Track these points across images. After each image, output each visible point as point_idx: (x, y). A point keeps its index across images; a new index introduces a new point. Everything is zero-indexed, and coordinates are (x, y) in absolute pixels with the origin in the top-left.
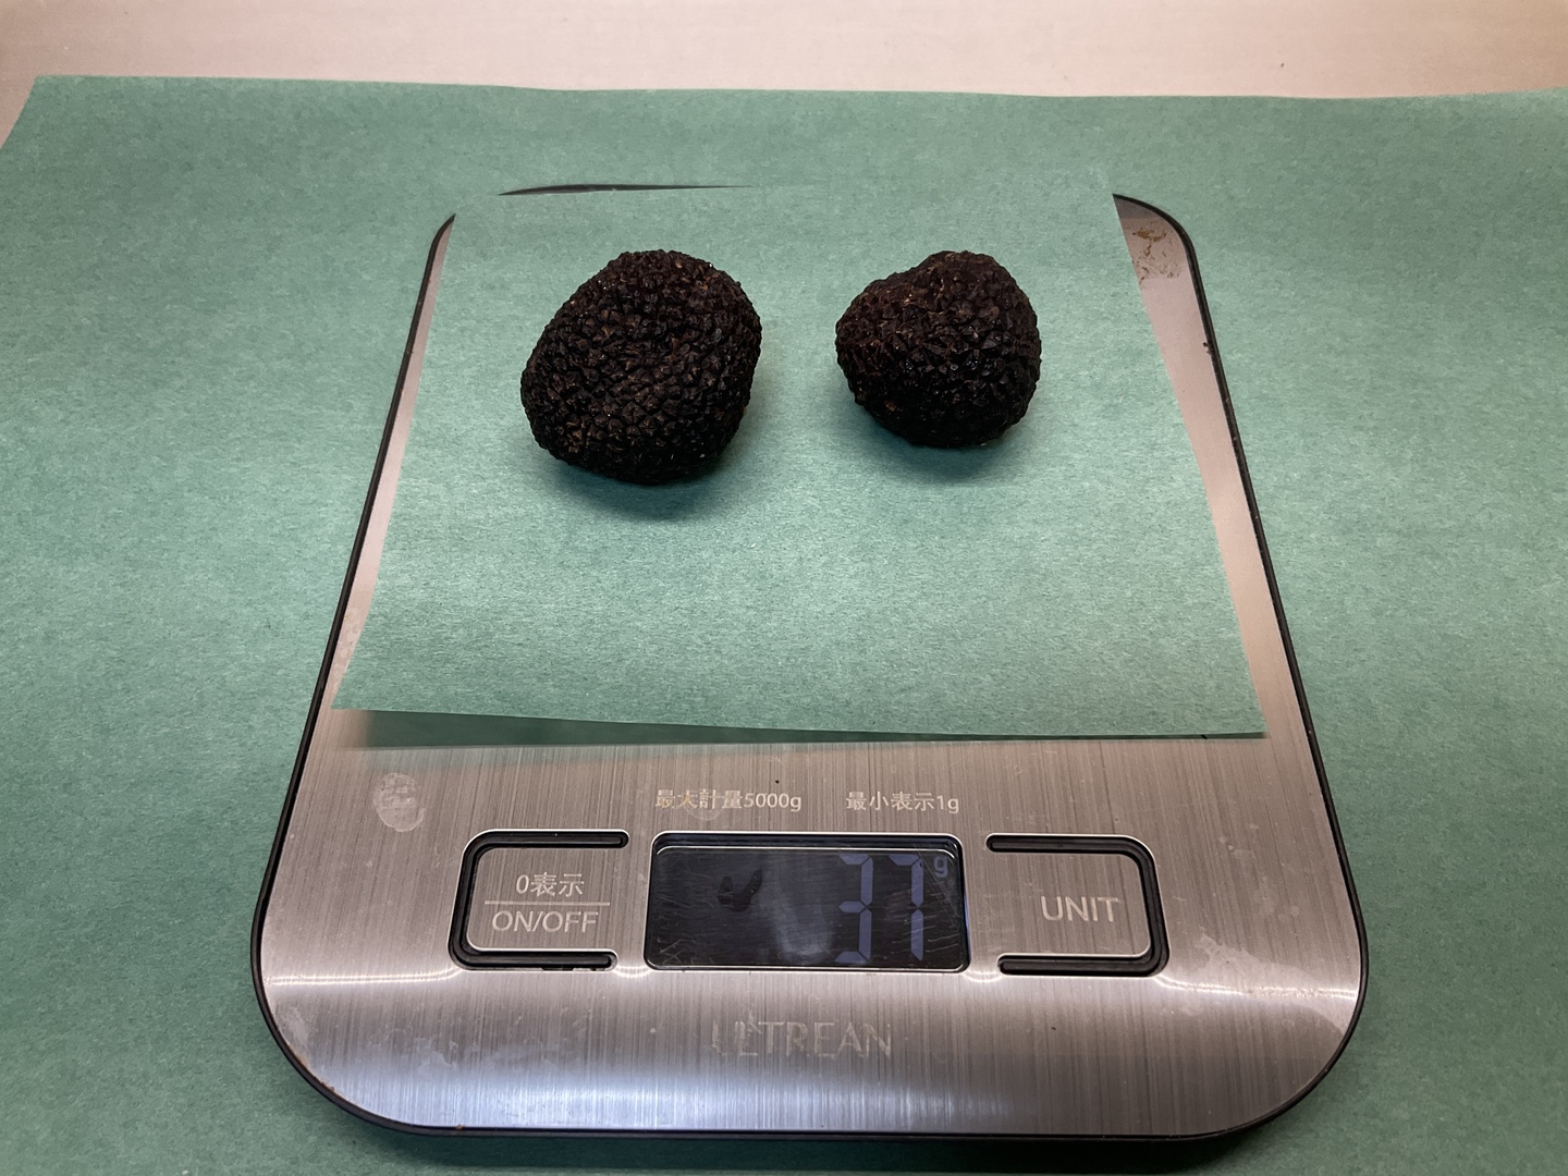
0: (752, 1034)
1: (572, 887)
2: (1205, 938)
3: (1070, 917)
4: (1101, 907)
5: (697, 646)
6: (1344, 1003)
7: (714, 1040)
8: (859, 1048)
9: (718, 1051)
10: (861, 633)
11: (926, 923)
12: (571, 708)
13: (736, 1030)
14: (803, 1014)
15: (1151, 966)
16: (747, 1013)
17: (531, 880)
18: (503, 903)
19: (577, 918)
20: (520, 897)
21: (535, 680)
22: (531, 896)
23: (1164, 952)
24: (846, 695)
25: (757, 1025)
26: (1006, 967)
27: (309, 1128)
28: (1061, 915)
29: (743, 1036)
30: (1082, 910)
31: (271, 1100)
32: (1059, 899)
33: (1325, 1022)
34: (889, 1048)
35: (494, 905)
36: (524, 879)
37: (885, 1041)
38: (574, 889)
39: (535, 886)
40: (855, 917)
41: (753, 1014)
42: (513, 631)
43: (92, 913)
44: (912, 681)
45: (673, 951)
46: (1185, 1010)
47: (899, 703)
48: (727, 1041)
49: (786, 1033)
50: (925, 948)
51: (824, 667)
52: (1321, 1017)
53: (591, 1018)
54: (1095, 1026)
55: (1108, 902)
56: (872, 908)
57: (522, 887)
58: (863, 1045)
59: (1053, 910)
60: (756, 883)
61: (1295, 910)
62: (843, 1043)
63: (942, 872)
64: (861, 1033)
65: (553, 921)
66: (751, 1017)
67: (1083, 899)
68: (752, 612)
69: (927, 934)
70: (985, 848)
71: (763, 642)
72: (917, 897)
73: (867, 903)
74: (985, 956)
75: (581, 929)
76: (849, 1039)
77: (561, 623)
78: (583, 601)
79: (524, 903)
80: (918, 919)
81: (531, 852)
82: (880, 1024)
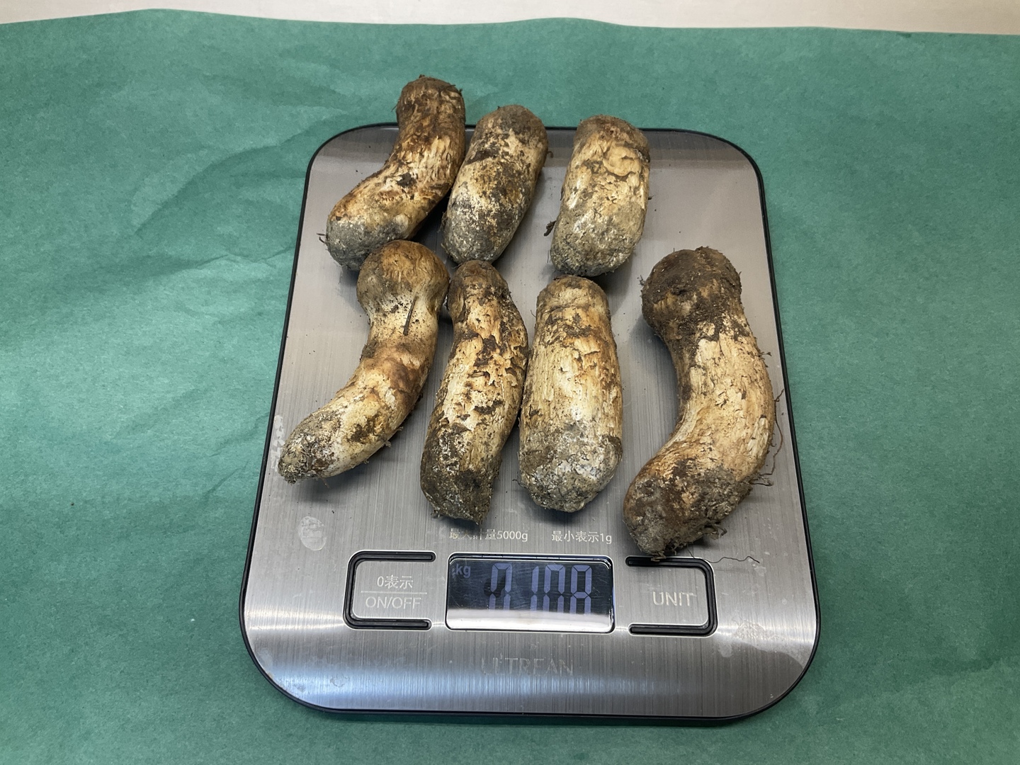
0: (502, 663)
1: (407, 584)
4: (684, 597)
7: (482, 667)
8: (556, 671)
11: (592, 605)
13: (494, 661)
14: (528, 653)
15: (708, 630)
16: (499, 654)
17: (385, 579)
18: (371, 592)
19: (410, 601)
20: (379, 589)
22: (385, 588)
23: (715, 623)
25: (505, 660)
26: (633, 630)
28: (663, 603)
29: (497, 664)
30: (673, 598)
35: (366, 594)
36: (381, 579)
37: (570, 668)
39: (387, 583)
48: (489, 666)
49: (519, 663)
55: (688, 595)
56: (563, 595)
57: (380, 584)
58: (558, 669)
59: (659, 599)
60: (504, 582)
62: (549, 668)
64: (557, 663)
66: (501, 655)
67: (675, 594)
70: (624, 564)
72: (588, 589)
75: (412, 606)
76: (551, 667)
79: (382, 592)
80: (588, 603)
81: (384, 563)
82: (567, 660)
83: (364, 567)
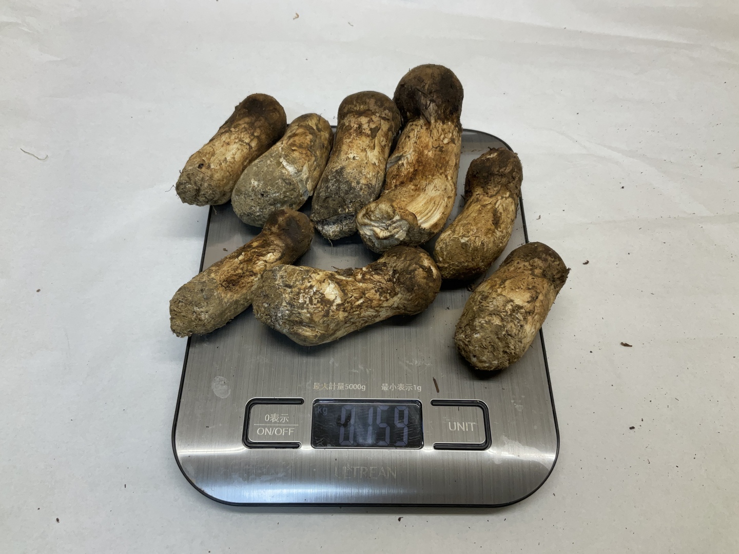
0: (349, 471)
2: (504, 437)
3: (459, 430)
4: (469, 426)
6: (550, 460)
7: (335, 474)
9: (337, 476)
13: (343, 470)
14: (366, 463)
15: (485, 447)
16: (347, 464)
17: (270, 416)
18: (260, 425)
19: (287, 430)
20: (266, 423)
22: (270, 422)
25: (350, 468)
26: (436, 447)
28: (455, 429)
29: (345, 472)
30: (463, 427)
32: (455, 423)
33: (543, 466)
34: (395, 475)
35: (257, 426)
36: (267, 416)
38: (286, 420)
39: (271, 419)
40: (384, 429)
41: (349, 464)
46: (497, 462)
48: (340, 473)
49: (360, 470)
50: (408, 440)
53: (293, 465)
55: (472, 424)
56: (389, 426)
58: (386, 474)
59: (453, 427)
60: (349, 418)
61: (535, 427)
62: (380, 474)
63: (415, 412)
64: (386, 470)
67: (463, 423)
69: (409, 435)
70: (430, 404)
72: (406, 422)
75: (288, 434)
76: (382, 472)
79: (268, 425)
80: (406, 430)
81: (269, 405)
82: (393, 467)
83: (256, 409)
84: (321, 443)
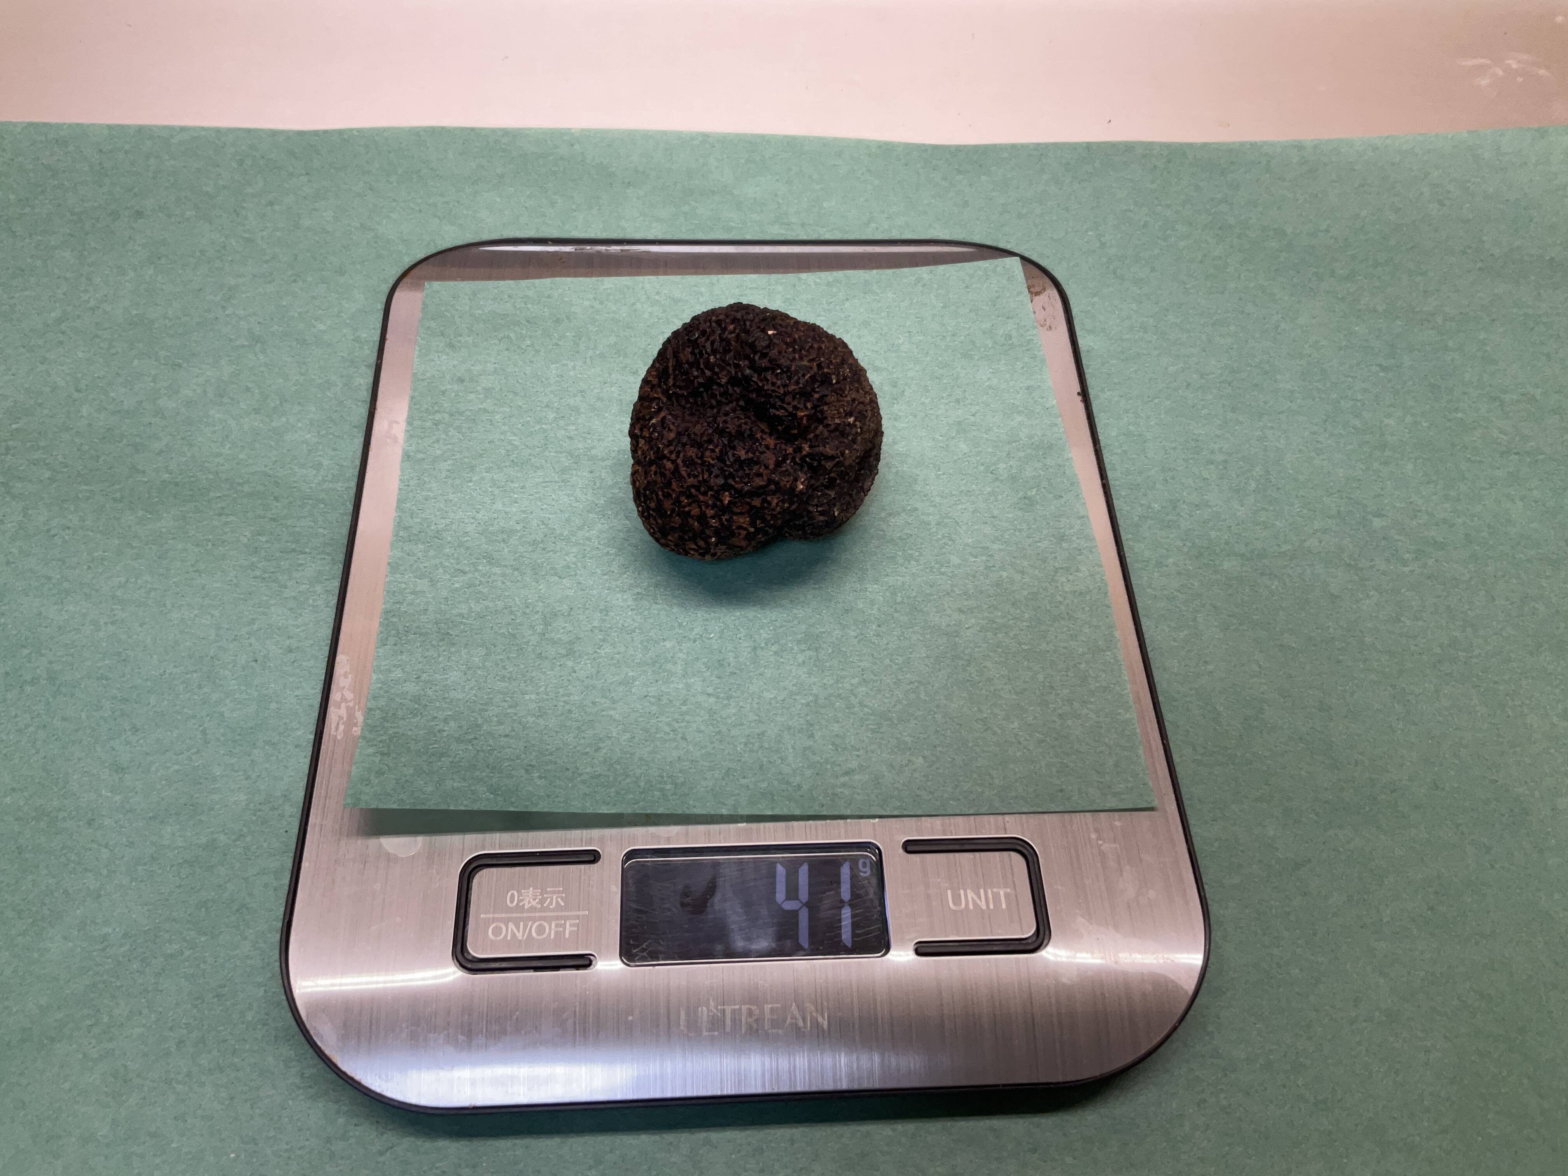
0: (713, 1016)
1: (555, 900)
2: (1080, 919)
3: (971, 907)
4: (996, 896)
5: (666, 733)
6: (1190, 967)
7: (682, 1023)
8: (801, 1024)
9: (686, 1031)
10: (809, 718)
11: (853, 916)
12: (557, 800)
13: (700, 1014)
14: (754, 997)
15: (1036, 945)
16: (708, 1000)
17: (520, 894)
18: (496, 916)
19: (561, 926)
20: (510, 910)
21: (523, 772)
22: (520, 908)
23: (1047, 933)
24: (798, 779)
25: (717, 1010)
26: (920, 951)
27: (338, 1112)
28: (963, 906)
29: (705, 1017)
30: (980, 898)
31: (301, 1091)
32: (962, 892)
34: (826, 1023)
35: (489, 919)
36: (513, 896)
37: (823, 1017)
38: (557, 902)
39: (523, 900)
40: (795, 914)
41: (713, 1000)
42: (500, 723)
43: (126, 935)
44: (854, 764)
45: (643, 950)
46: (1064, 980)
47: (844, 785)
48: (693, 1025)
49: (741, 1014)
50: (853, 937)
51: (777, 751)
52: (1173, 981)
53: (577, 1009)
54: (992, 996)
55: (1002, 893)
56: (807, 905)
57: (512, 901)
58: (804, 1020)
59: (957, 900)
60: (712, 889)
61: (1152, 894)
62: (789, 1020)
63: (866, 872)
64: (802, 1010)
65: (541, 930)
66: (712, 1003)
67: (982, 891)
68: (712, 700)
69: (855, 925)
70: (901, 851)
71: (724, 729)
72: (845, 892)
73: (804, 901)
74: (903, 943)
75: (564, 934)
76: (794, 1017)
77: (541, 713)
78: (561, 690)
79: (515, 915)
80: (846, 913)
81: (517, 869)
82: (819, 1001)
84: (645, 954)
